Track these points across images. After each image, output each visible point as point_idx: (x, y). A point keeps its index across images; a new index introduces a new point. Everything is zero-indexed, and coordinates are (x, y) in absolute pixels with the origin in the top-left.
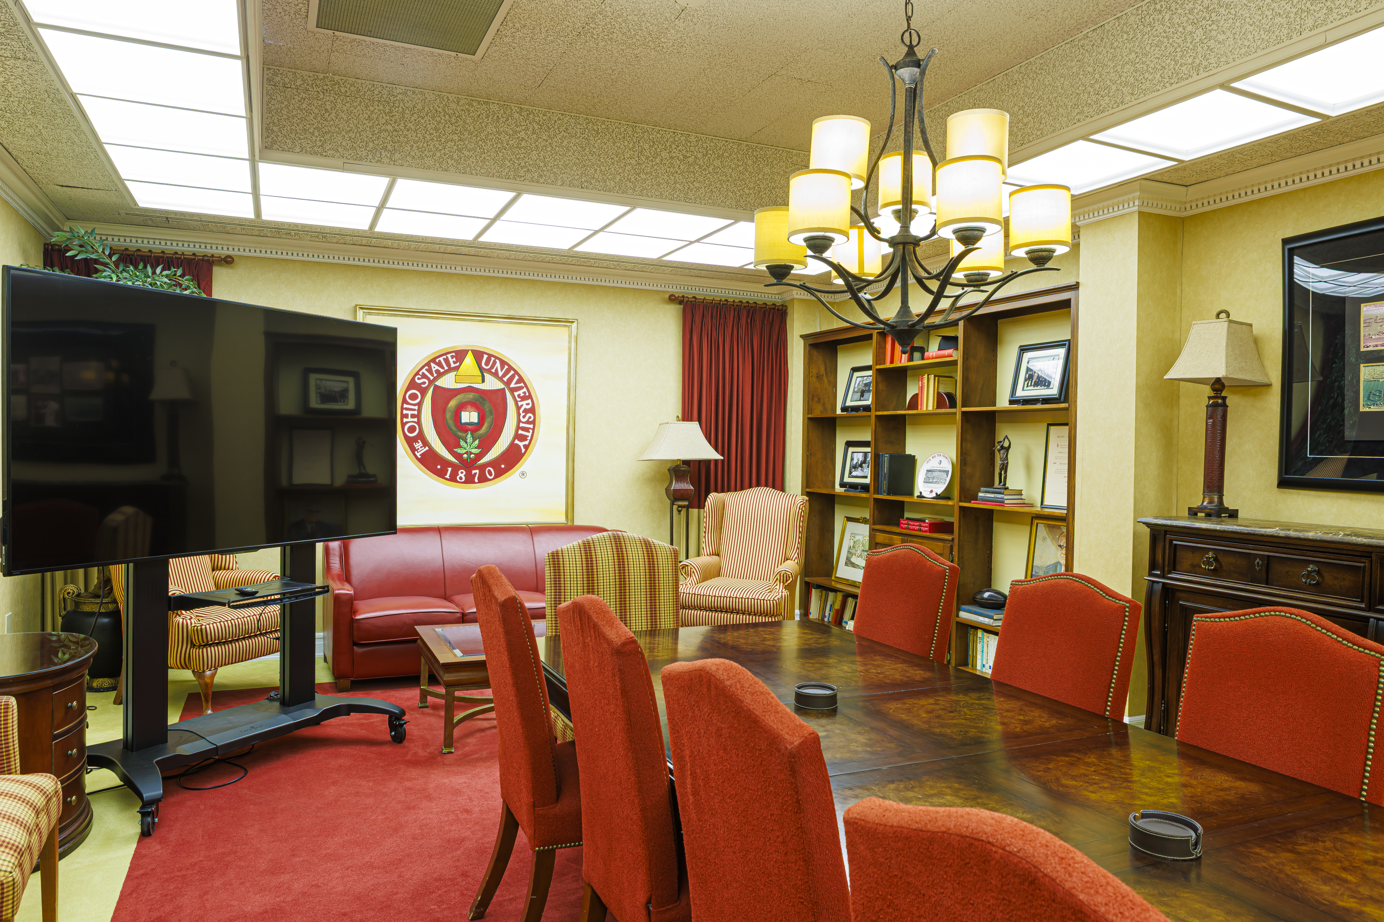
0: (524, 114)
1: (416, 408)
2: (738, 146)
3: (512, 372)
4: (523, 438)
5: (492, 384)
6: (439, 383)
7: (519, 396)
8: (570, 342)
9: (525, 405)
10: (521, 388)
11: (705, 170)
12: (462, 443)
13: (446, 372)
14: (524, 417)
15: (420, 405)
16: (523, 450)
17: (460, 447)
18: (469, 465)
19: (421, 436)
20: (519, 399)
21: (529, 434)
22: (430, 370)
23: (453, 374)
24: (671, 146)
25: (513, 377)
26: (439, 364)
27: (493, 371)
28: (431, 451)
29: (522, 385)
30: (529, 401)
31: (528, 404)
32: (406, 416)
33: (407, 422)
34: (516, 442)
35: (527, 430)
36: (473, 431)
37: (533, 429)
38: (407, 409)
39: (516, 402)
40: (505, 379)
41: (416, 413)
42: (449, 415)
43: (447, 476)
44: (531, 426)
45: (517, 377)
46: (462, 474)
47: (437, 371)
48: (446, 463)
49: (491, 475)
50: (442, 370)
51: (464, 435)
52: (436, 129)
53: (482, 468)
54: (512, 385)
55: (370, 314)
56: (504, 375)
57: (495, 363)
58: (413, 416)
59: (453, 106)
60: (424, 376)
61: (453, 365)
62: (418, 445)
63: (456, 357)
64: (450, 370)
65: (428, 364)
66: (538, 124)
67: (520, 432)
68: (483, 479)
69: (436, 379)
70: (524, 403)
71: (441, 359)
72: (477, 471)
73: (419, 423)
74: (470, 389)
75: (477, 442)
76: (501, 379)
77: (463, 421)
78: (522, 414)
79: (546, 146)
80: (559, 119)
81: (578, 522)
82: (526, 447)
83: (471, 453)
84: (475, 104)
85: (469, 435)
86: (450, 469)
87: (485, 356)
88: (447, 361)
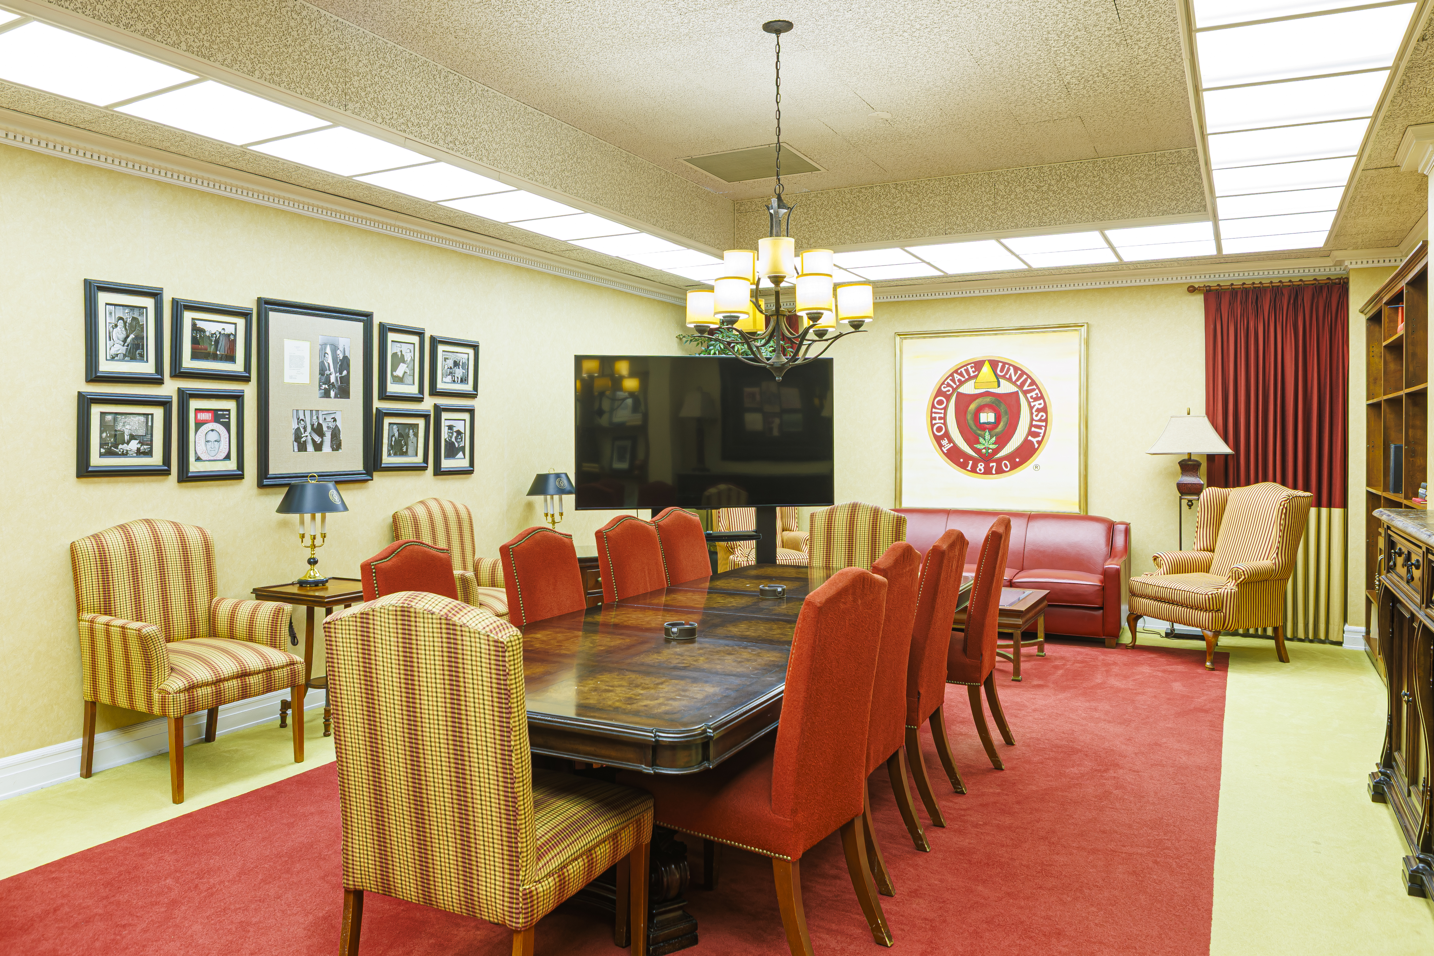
0: (899, 188)
1: (943, 411)
2: (1094, 164)
3: (1025, 376)
4: (1036, 435)
5: (1006, 388)
6: (961, 390)
7: (1031, 397)
8: (1080, 345)
9: (1038, 405)
10: (1034, 390)
11: (1059, 193)
12: (981, 440)
13: (967, 380)
14: (1037, 416)
15: (945, 409)
16: (1036, 446)
17: (979, 443)
18: (987, 458)
19: (947, 435)
20: (1031, 400)
21: (1042, 431)
22: (953, 380)
23: (973, 381)
24: (1024, 181)
25: (1025, 381)
26: (961, 374)
27: (1007, 376)
28: (955, 445)
29: (1034, 387)
30: (1042, 401)
31: (1040, 404)
32: (935, 418)
33: (935, 424)
34: (1030, 438)
35: (1040, 427)
36: (990, 430)
37: (1046, 427)
38: (935, 413)
39: (1029, 403)
40: (1018, 383)
41: (942, 415)
42: (969, 417)
43: (969, 468)
44: (1044, 424)
45: (1029, 381)
46: (981, 466)
47: (959, 380)
48: (968, 457)
49: (1007, 467)
50: (963, 379)
51: (982, 433)
52: (837, 216)
53: (999, 461)
54: (1025, 388)
55: (905, 338)
56: (1017, 380)
57: (1009, 369)
58: (940, 418)
59: (848, 196)
60: (949, 385)
61: (972, 374)
62: (945, 442)
63: (975, 367)
64: (970, 378)
65: (952, 375)
66: (910, 192)
67: (1033, 429)
68: (1000, 471)
69: (958, 387)
70: (1037, 403)
71: (962, 370)
72: (994, 464)
73: (945, 424)
74: (987, 394)
75: (994, 439)
76: (1014, 383)
77: (982, 421)
78: (1035, 413)
79: (916, 209)
80: (926, 184)
81: (1092, 513)
82: (1039, 443)
83: (989, 449)
84: (863, 190)
85: (987, 433)
86: (971, 462)
87: (1000, 365)
88: (967, 371)
